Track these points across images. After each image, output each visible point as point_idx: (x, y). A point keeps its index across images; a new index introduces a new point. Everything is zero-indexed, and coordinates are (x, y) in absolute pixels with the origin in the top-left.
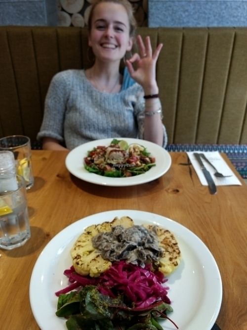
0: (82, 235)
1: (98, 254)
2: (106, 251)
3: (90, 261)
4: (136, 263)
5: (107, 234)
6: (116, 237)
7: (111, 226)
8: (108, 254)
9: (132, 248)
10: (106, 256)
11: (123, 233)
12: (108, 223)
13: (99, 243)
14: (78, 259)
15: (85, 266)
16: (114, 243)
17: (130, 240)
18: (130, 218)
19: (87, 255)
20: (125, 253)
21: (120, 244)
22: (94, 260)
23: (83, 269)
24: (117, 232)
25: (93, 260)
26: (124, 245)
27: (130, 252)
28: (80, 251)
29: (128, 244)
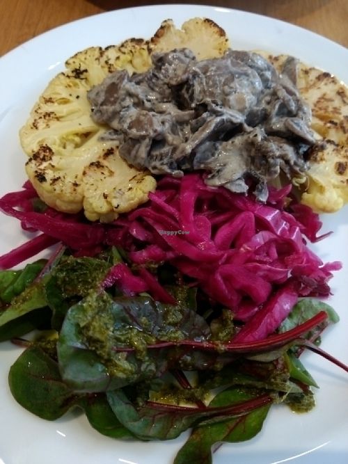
0: (57, 77)
1: (107, 145)
2: (137, 140)
3: (82, 169)
4: (242, 187)
5: (137, 79)
6: (168, 91)
7: (150, 50)
8: (143, 150)
9: (228, 131)
10: (136, 157)
11: (195, 75)
12: (140, 41)
13: (110, 108)
14: (44, 159)
15: (65, 188)
16: (161, 113)
17: (225, 103)
18: (216, 25)
19: (77, 146)
20: (203, 148)
21: (186, 114)
22: (98, 165)
23: (59, 196)
24: (174, 72)
25: (92, 164)
26: (204, 122)
27: (220, 146)
28: (52, 135)
29: (218, 119)
